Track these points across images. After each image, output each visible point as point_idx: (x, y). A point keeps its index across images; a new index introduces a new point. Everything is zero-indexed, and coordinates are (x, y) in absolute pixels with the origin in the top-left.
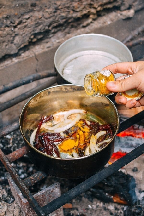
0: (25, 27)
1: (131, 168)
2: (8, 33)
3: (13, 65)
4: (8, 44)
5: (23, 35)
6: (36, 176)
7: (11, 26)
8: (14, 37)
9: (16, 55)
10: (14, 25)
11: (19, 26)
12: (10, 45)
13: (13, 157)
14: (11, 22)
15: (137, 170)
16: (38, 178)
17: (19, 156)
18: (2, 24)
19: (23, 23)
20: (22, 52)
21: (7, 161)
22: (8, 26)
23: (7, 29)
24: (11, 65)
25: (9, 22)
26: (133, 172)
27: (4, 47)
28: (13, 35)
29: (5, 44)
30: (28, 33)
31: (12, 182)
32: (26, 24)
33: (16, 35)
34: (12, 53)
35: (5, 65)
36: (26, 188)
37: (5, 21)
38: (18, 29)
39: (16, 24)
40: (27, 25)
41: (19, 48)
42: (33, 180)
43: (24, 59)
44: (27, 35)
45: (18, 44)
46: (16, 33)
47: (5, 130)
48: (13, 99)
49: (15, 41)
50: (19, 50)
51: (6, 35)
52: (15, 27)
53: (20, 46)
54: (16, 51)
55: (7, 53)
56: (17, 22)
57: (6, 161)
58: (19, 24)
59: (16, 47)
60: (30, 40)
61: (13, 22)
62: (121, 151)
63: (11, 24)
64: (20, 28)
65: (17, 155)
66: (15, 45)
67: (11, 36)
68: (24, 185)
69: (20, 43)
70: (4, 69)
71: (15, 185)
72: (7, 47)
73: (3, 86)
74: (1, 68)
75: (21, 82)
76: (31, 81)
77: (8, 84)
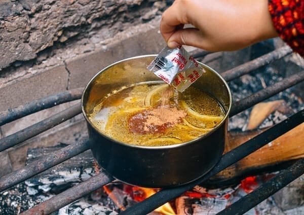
0: (48, 16)
2: (19, 25)
3: (29, 78)
4: (19, 43)
5: (45, 30)
7: (24, 13)
8: (29, 32)
9: (32, 63)
10: (30, 13)
11: (37, 15)
12: (23, 45)
14: (25, 9)
18: (9, 11)
19: (45, 10)
20: (45, 58)
22: (19, 15)
23: (17, 19)
24: (25, 79)
25: (21, 8)
27: (13, 48)
28: (28, 29)
29: (14, 43)
30: (52, 27)
32: (50, 11)
33: (34, 29)
34: (26, 58)
35: (15, 79)
37: (14, 5)
38: (36, 20)
39: (33, 11)
40: (51, 13)
41: (37, 52)
43: (47, 69)
44: (50, 29)
45: (36, 44)
46: (32, 26)
48: (23, 131)
49: (31, 40)
50: (39, 54)
51: (15, 29)
52: (31, 16)
53: (40, 48)
54: (34, 56)
55: (17, 59)
56: (34, 9)
58: (37, 11)
59: (34, 48)
60: (56, 39)
61: (28, 7)
63: (25, 11)
64: (38, 18)
66: (30, 45)
67: (24, 30)
69: (40, 42)
70: (14, 84)
72: (18, 48)
73: (9, 110)
74: (8, 83)
75: (38, 105)
76: (55, 103)
77: (16, 107)
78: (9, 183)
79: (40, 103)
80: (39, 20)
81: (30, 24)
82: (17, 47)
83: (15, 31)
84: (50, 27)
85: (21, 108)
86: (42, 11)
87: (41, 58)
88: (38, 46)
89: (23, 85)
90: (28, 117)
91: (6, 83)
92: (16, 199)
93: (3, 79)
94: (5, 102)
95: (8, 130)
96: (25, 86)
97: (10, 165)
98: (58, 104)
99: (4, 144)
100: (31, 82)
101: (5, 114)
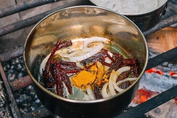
6: (39, 112)
13: (17, 85)
16: (41, 115)
17: (25, 84)
26: (155, 113)
31: (14, 113)
42: (35, 116)
47: (15, 52)
48: (31, 18)
57: (8, 89)
62: (146, 88)
65: (22, 83)
76: (55, 1)
77: (29, 1)
78: (18, 54)
85: (32, 2)
101: (21, 4)
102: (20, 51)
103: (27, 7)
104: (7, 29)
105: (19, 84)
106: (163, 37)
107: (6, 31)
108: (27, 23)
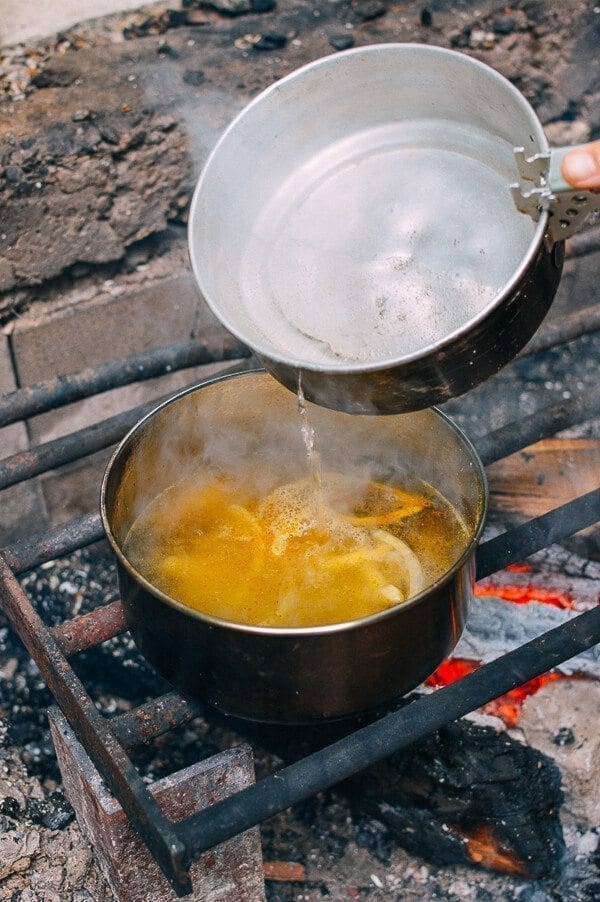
0: (157, 159)
1: (546, 731)
2: (90, 179)
3: (104, 306)
4: (87, 221)
5: (149, 192)
6: (160, 707)
7: (102, 150)
8: (112, 196)
9: (115, 269)
10: (116, 149)
11: (133, 156)
12: (95, 224)
13: (76, 636)
14: (105, 139)
15: (570, 740)
16: (166, 718)
17: (100, 632)
18: (69, 144)
19: (151, 144)
20: (143, 258)
21: (51, 648)
22: (91, 153)
23: (87, 163)
24: (94, 307)
25: (94, 137)
26: (553, 746)
27: (71, 232)
28: (110, 188)
29: (75, 220)
30: (166, 184)
31: (65, 733)
32: (163, 147)
33: (122, 189)
34: (101, 258)
35: (71, 305)
36: (119, 749)
37: (80, 131)
38: (130, 168)
39: (123, 145)
40: (165, 152)
41: (128, 243)
42: (146, 721)
43: (148, 284)
44: (161, 191)
45: (127, 225)
46: (119, 181)
47: (55, 537)
48: (94, 427)
49: (115, 214)
50: (130, 250)
51: (79, 186)
52: (118, 157)
53: (133, 234)
54: (119, 253)
55: (80, 258)
56: (126, 138)
57: (47, 646)
58: (133, 146)
59: (120, 235)
60: (174, 214)
61: (111, 136)
63: (104, 145)
64: (135, 163)
65: (92, 628)
66: (113, 226)
67: (101, 190)
68: (110, 737)
69: (135, 220)
70: (68, 317)
71: (78, 745)
72: (83, 233)
73: (59, 378)
74: (55, 315)
75: (128, 369)
76: (169, 368)
77: (77, 373)
78: (65, 543)
79: (132, 366)
80: (136, 167)
81: (116, 177)
82: (80, 229)
83: (79, 190)
84: (161, 184)
85: (88, 375)
86: (145, 147)
87: (135, 259)
88: (130, 230)
89: (88, 321)
90: (96, 401)
91: (49, 314)
92: (72, 577)
93: (44, 304)
94: (46, 359)
95: (49, 428)
96: (94, 323)
97: (45, 513)
98: (174, 370)
99: (51, 456)
100: (109, 314)
101: (51, 386)
102: (72, 534)
103: (72, 394)
104: (13, 467)
105: (80, 631)
106: (561, 474)
107: (12, 474)
108: (83, 445)
